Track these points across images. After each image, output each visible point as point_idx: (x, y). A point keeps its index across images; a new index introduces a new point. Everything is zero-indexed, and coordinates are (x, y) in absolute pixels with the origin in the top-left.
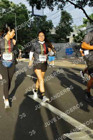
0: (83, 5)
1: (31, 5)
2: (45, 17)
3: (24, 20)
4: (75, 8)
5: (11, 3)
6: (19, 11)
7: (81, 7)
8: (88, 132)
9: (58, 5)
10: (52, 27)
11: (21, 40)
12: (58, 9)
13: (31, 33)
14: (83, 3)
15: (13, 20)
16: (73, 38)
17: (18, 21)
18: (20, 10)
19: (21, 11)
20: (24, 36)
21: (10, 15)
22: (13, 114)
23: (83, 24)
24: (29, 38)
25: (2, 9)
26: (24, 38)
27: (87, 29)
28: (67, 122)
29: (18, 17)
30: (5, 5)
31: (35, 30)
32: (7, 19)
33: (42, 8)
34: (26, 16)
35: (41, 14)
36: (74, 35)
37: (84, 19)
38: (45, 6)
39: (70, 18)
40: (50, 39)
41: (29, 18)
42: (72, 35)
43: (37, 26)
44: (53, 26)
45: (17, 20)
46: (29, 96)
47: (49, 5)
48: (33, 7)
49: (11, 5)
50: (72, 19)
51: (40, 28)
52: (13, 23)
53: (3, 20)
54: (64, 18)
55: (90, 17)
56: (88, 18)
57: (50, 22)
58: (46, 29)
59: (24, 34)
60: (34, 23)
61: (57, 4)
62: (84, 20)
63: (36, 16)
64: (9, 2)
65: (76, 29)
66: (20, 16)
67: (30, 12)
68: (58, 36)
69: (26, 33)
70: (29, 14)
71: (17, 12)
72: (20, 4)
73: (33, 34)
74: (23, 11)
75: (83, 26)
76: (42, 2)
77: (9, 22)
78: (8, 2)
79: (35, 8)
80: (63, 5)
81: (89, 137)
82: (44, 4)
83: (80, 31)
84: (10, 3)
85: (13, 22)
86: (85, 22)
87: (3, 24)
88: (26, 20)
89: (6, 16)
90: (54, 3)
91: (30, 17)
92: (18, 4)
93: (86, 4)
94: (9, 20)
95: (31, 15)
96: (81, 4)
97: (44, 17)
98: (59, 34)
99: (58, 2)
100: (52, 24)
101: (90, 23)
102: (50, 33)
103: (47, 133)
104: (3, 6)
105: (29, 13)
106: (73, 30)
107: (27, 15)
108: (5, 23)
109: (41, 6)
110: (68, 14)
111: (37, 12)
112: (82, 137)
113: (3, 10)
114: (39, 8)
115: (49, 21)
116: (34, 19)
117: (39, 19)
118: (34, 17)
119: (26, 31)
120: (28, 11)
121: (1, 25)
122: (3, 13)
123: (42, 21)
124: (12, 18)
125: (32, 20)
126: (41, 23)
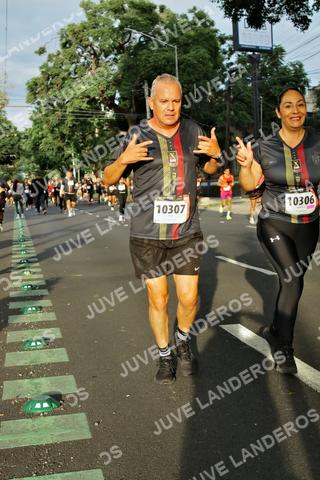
1: (228, 12)
2: (280, 51)
3: (204, 65)
5: (162, 9)
6: (190, 37)
10: (303, 88)
13: (231, 110)
15: (168, 68)
17: (184, 70)
18: (191, 33)
19: (197, 37)
21: (158, 51)
22: (171, 387)
24: (222, 129)
25: (130, 32)
29: (184, 56)
30: (140, 19)
31: (242, 101)
32: (148, 65)
33: (267, 23)
34: (211, 55)
35: (265, 44)
38: (278, 13)
41: (223, 60)
43: (250, 85)
44: (307, 82)
45: (182, 66)
46: (225, 327)
47: (292, 10)
48: (235, 20)
49: (163, 16)
51: (261, 91)
53: (135, 71)
57: (296, 70)
64: (155, 7)
66: (192, 53)
67: (227, 38)
69: (213, 112)
70: (223, 47)
71: (181, 39)
72: (191, 11)
73: (236, 113)
74: (202, 34)
76: (269, 2)
78: (151, 8)
79: (243, 22)
82: (277, 6)
84: (157, 10)
87: (133, 82)
88: (212, 65)
89: (144, 57)
91: (227, 56)
92: (185, 12)
94: (155, 69)
95: (227, 49)
97: (275, 54)
100: (304, 75)
104: (136, 21)
105: (223, 42)
107: (217, 48)
109: (265, 14)
111: (249, 37)
113: (133, 35)
114: (256, 22)
115: (292, 65)
116: (240, 61)
117: (259, 62)
118: (240, 53)
119: (212, 104)
120: (218, 35)
121: (128, 88)
122: (133, 45)
123: (269, 68)
124: (163, 62)
125: (232, 67)
126: (266, 75)
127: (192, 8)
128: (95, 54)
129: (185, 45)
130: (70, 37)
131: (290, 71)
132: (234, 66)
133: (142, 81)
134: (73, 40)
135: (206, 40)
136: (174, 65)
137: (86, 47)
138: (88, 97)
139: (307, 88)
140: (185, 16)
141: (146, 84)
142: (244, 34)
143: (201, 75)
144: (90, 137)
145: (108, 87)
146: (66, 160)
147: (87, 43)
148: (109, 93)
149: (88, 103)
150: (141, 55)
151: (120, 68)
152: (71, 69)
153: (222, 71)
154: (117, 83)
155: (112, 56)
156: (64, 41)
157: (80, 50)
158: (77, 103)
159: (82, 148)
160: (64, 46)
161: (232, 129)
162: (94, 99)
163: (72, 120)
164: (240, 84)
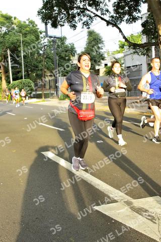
0: (119, 22)
1: (43, 21)
2: (65, 38)
4: (108, 25)
5: (15, 18)
6: (27, 31)
7: (116, 24)
8: (128, 203)
9: (83, 22)
10: (74, 54)
11: (30, 73)
12: (83, 28)
13: (45, 62)
14: (118, 18)
15: (18, 44)
16: (105, 69)
17: (25, 45)
18: (28, 29)
19: (30, 31)
20: (34, 67)
21: (14, 36)
22: (20, 179)
23: (119, 49)
24: (41, 70)
25: (1, 27)
26: (34, 69)
27: (125, 56)
28: (98, 190)
29: (25, 39)
30: (5, 22)
31: (49, 58)
32: (9, 42)
33: (59, 26)
34: (36, 38)
36: (106, 65)
37: (119, 41)
38: (64, 22)
39: (100, 40)
41: (41, 41)
42: (103, 65)
43: (52, 52)
44: (75, 51)
45: (24, 43)
46: (43, 153)
47: (69, 22)
48: (46, 24)
49: (15, 21)
50: (103, 41)
51: (57, 54)
52: (18, 47)
53: (3, 44)
54: (92, 39)
55: (128, 39)
56: (126, 40)
57: (71, 46)
58: (66, 56)
59: (34, 64)
60: (48, 48)
61: (82, 20)
62: (120, 43)
63: (51, 37)
64: (12, 17)
65: (109, 55)
66: (28, 37)
67: (43, 32)
69: (37, 63)
70: (41, 35)
71: (23, 31)
72: (27, 20)
73: (47, 63)
74: (32, 30)
75: (119, 52)
76: (60, 18)
77: (12, 46)
78: (10, 18)
79: (49, 25)
80: (90, 22)
81: (130, 210)
82: (63, 20)
83: (115, 58)
84: (13, 19)
86: (122, 47)
87: (3, 49)
90: (77, 19)
91: (43, 39)
93: (122, 20)
94: (12, 43)
96: (115, 19)
97: (62, 39)
99: (82, 18)
100: (74, 48)
101: (129, 47)
102: (72, 62)
103: (70, 205)
105: (41, 33)
106: (104, 57)
107: (38, 36)
108: (7, 48)
109: (58, 23)
110: (98, 35)
112: (121, 211)
113: (2, 29)
114: (55, 25)
115: (70, 44)
116: (48, 42)
117: (56, 42)
118: (48, 38)
119: (37, 59)
120: (39, 30)
122: (2, 33)
123: (60, 45)
124: (16, 41)
125: (45, 44)
126: (59, 48)
127: (28, 19)
129: (25, 34)
135: (34, 32)
136: (21, 42)
139: (76, 54)
140: (25, 22)
141: (9, 50)
150: (6, 38)
161: (45, 70)
164: (49, 51)
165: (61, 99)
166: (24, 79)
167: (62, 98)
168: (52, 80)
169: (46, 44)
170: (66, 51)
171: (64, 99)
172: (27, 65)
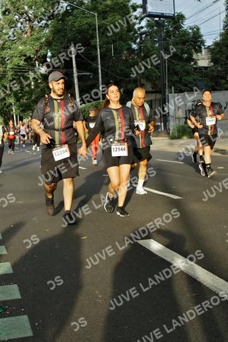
2: (181, 17)
6: (107, 6)
10: (200, 47)
15: (90, 32)
17: (103, 33)
18: (108, 2)
19: (113, 6)
20: (121, 76)
21: (82, 17)
22: (97, 292)
25: (58, 2)
29: (104, 22)
32: (74, 29)
35: (168, 11)
40: (194, 80)
41: (134, 24)
43: (157, 45)
44: (203, 42)
45: (101, 30)
46: (141, 242)
52: (90, 39)
53: (63, 34)
57: (194, 32)
58: (183, 52)
59: (122, 71)
60: (149, 37)
63: (153, 16)
66: (110, 19)
67: (138, 7)
68: (218, 71)
69: (127, 67)
70: (135, 14)
71: (100, 7)
74: (117, 4)
77: (80, 36)
85: (89, 36)
87: (62, 43)
89: (70, 23)
91: (138, 21)
94: (80, 32)
95: (138, 16)
98: (221, 65)
100: (201, 36)
102: (196, 63)
105: (135, 10)
111: (156, 5)
113: (61, 4)
115: (191, 28)
116: (149, 25)
117: (164, 26)
118: (148, 19)
119: (126, 60)
120: (130, 4)
121: (57, 48)
122: (61, 12)
123: (173, 31)
124: (86, 26)
125: (142, 30)
126: (170, 37)
128: (30, 20)
129: (103, 12)
130: (9, 6)
131: (189, 33)
132: (143, 30)
133: (69, 42)
134: (12, 8)
135: (121, 8)
136: (95, 29)
137: (22, 14)
138: (25, 56)
139: (203, 47)
141: (72, 45)
142: (152, 3)
143: (117, 37)
144: (27, 89)
145: (41, 48)
146: (7, 107)
147: (23, 11)
148: (42, 52)
149: (25, 60)
150: (68, 21)
151: (50, 32)
152: (10, 33)
153: (134, 34)
154: (49, 44)
155: (44, 22)
156: (4, 9)
157: (17, 17)
158: (16, 60)
159: (21, 98)
160: (4, 13)
162: (30, 57)
163: (12, 75)
164: (149, 44)
165: (173, 138)
166: (101, 100)
167: (176, 134)
168: (156, 100)
169: (145, 29)
170: (184, 43)
171: (179, 137)
172: (107, 73)
